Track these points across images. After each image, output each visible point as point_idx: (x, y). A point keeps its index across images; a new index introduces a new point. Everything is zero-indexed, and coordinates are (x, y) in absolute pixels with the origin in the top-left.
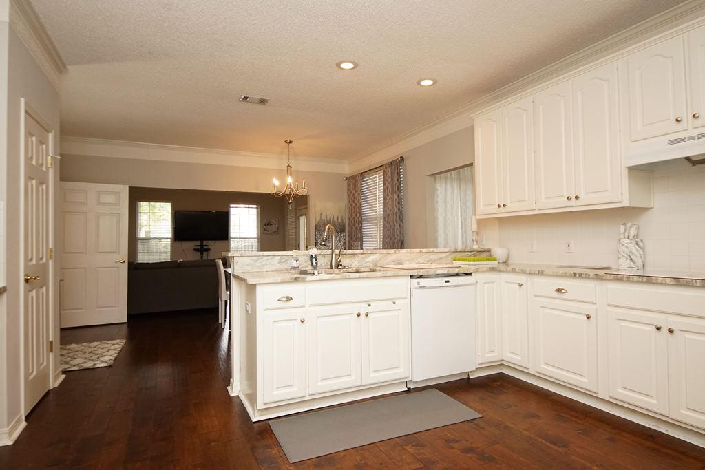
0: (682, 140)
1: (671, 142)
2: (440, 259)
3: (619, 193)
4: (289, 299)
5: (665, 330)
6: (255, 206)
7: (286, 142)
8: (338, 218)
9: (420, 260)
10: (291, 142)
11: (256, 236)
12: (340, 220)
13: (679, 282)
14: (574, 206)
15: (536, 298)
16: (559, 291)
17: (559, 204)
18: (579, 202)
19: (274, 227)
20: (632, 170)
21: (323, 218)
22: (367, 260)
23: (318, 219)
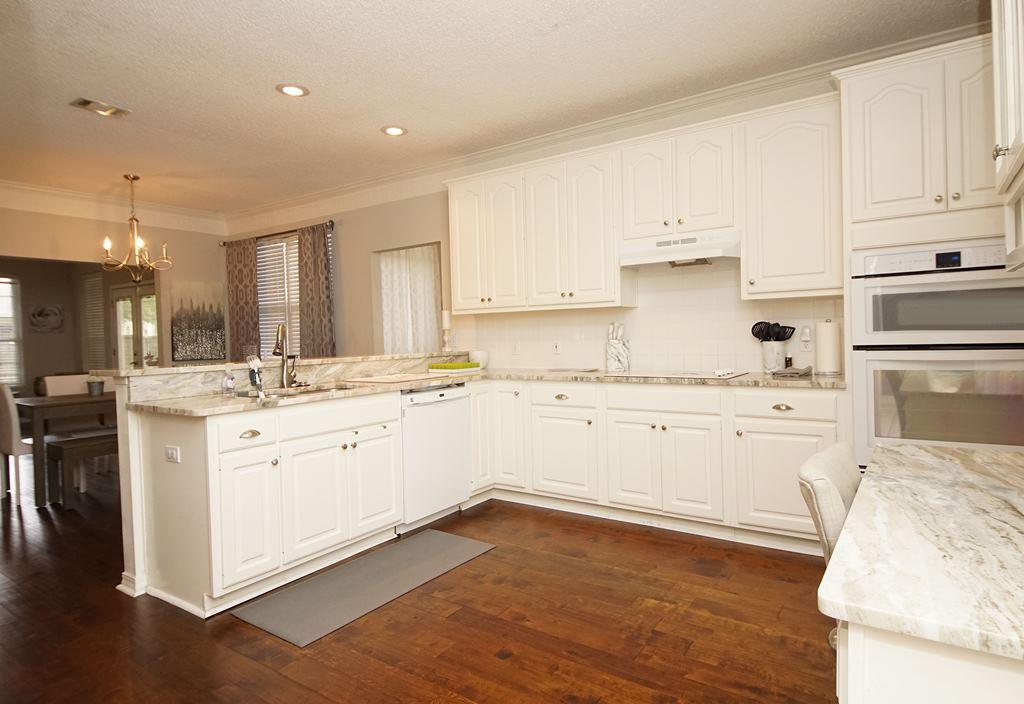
0: (668, 243)
1: (659, 244)
2: (416, 366)
3: (611, 292)
4: (255, 434)
5: (659, 428)
6: (8, 280)
7: (126, 177)
8: (211, 307)
9: (392, 370)
10: (136, 178)
11: (12, 335)
12: (215, 310)
13: (671, 381)
14: (566, 304)
15: (534, 408)
16: (559, 397)
17: (552, 301)
18: (573, 300)
19: (53, 320)
20: (624, 268)
21: (186, 306)
22: (328, 372)
23: (177, 309)
